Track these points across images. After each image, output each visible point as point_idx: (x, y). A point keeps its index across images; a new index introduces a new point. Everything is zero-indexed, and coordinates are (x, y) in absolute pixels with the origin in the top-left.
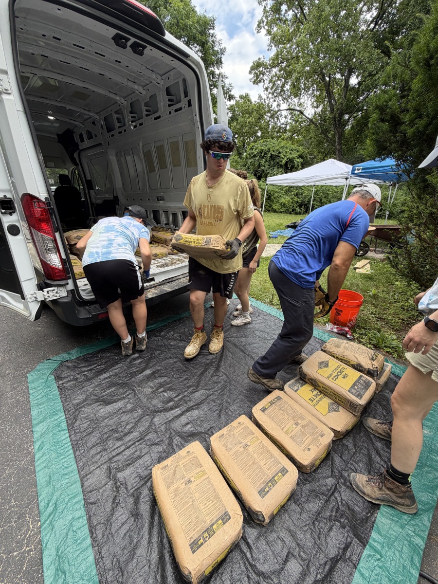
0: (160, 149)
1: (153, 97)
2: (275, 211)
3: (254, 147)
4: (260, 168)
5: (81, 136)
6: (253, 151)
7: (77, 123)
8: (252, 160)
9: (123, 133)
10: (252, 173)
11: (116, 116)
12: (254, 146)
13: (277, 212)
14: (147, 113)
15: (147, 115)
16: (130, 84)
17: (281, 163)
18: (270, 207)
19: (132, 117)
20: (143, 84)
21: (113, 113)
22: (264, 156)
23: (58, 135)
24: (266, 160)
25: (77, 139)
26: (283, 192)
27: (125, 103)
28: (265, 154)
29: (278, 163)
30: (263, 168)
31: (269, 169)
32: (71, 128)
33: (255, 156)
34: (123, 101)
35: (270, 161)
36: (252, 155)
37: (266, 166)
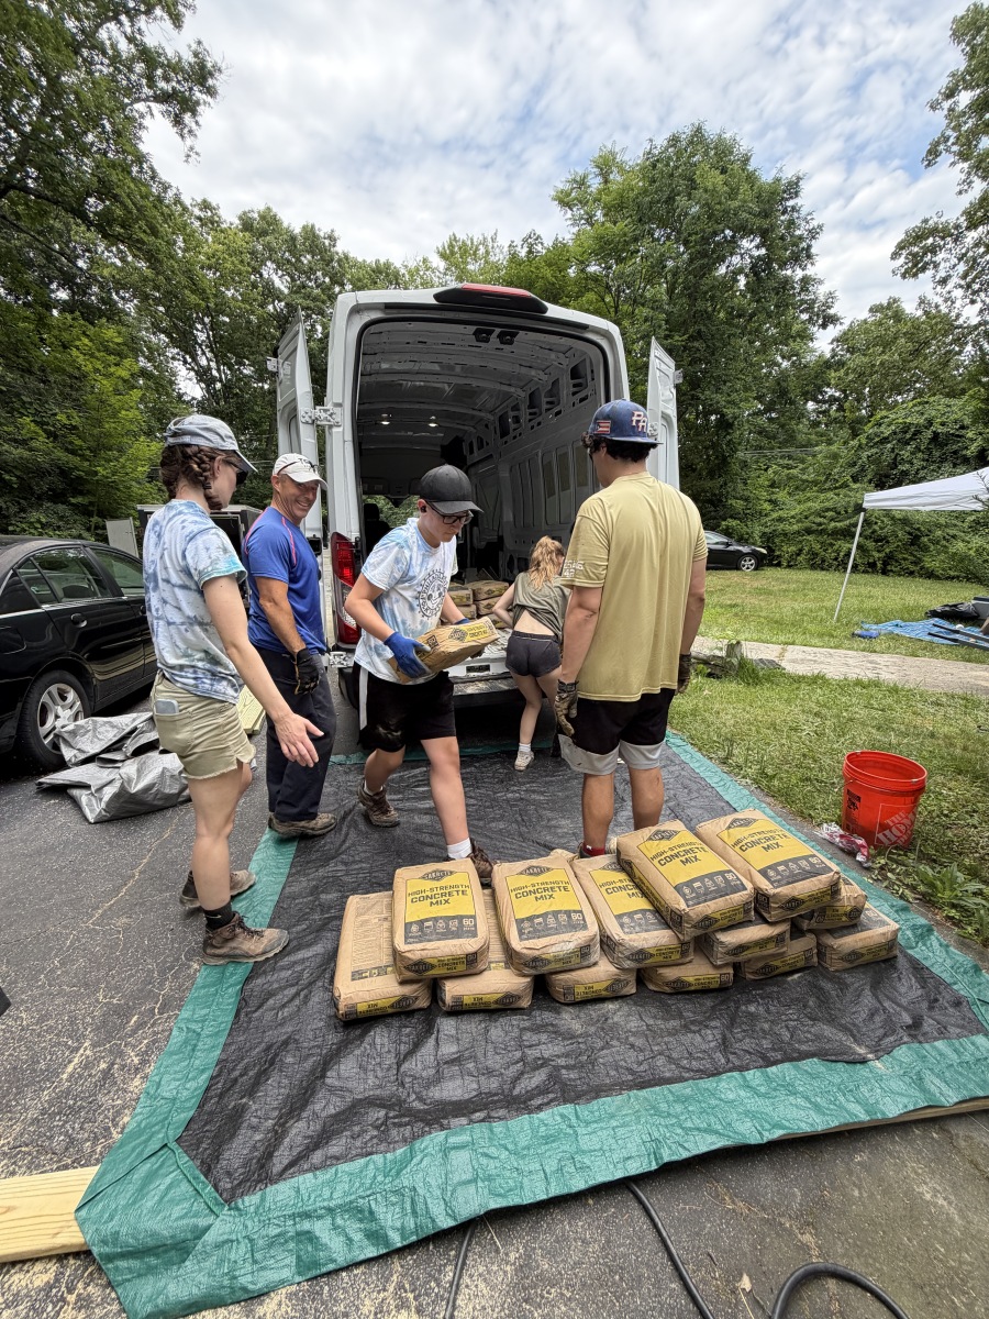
0: (563, 458)
1: (555, 383)
2: (930, 575)
3: (886, 420)
4: (896, 466)
5: (471, 444)
6: (882, 429)
7: (466, 428)
8: (874, 450)
9: (518, 438)
10: (870, 482)
11: (511, 414)
12: (887, 417)
13: (938, 578)
14: (549, 406)
15: (547, 410)
16: (524, 371)
17: (964, 452)
18: (915, 563)
19: (530, 414)
20: (543, 367)
21: (509, 409)
22: (911, 439)
23: (442, 447)
24: (918, 449)
25: (466, 451)
26: (966, 525)
27: (523, 394)
28: (915, 434)
29: (955, 452)
30: (906, 467)
31: (924, 468)
32: (460, 435)
33: (885, 440)
34: (520, 392)
35: (928, 449)
36: (877, 439)
37: (915, 461)
